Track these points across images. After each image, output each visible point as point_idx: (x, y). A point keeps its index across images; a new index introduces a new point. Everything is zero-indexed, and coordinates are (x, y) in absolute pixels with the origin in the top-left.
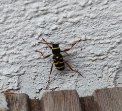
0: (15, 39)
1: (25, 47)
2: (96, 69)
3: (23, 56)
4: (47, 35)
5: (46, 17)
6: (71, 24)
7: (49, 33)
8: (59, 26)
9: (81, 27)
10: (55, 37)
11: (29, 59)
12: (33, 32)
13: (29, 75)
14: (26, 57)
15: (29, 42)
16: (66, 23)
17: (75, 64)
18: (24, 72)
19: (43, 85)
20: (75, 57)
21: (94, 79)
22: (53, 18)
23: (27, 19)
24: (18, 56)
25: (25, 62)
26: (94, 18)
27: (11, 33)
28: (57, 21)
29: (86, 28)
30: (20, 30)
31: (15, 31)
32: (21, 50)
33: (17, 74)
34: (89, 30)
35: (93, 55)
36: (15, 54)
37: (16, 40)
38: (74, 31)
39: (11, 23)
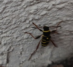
0: (9, 25)
1: (17, 30)
5: (39, 5)
6: (57, 9)
7: (39, 18)
8: (47, 12)
10: (42, 21)
11: (18, 40)
12: (26, 18)
13: (16, 52)
15: (21, 26)
16: (53, 9)
22: (45, 6)
23: (23, 8)
24: (10, 38)
25: (14, 42)
27: (7, 20)
28: (47, 8)
29: (67, 12)
30: (15, 17)
36: (8, 37)
38: (58, 15)
39: (8, 12)
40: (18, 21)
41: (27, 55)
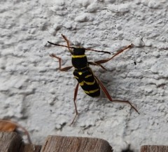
0: (14, 29)
1: (33, 45)
2: (163, 101)
3: (30, 62)
4: (70, 29)
6: (114, 14)
7: (74, 27)
8: (90, 16)
9: (132, 22)
10: (85, 35)
11: (41, 67)
12: (44, 21)
13: (43, 97)
14: (35, 63)
15: (39, 37)
16: (103, 12)
17: (123, 87)
18: (34, 90)
19: (68, 118)
20: (123, 75)
21: (161, 120)
24: (21, 60)
25: (33, 73)
26: (156, 8)
27: (7, 18)
28: (86, 6)
29: (141, 25)
30: (21, 15)
31: (14, 17)
32: (26, 51)
33: (21, 91)
34: (147, 28)
35: (156, 76)
36: (16, 56)
37: (16, 32)
38: (120, 29)
40: (30, 24)
41: (68, 112)
